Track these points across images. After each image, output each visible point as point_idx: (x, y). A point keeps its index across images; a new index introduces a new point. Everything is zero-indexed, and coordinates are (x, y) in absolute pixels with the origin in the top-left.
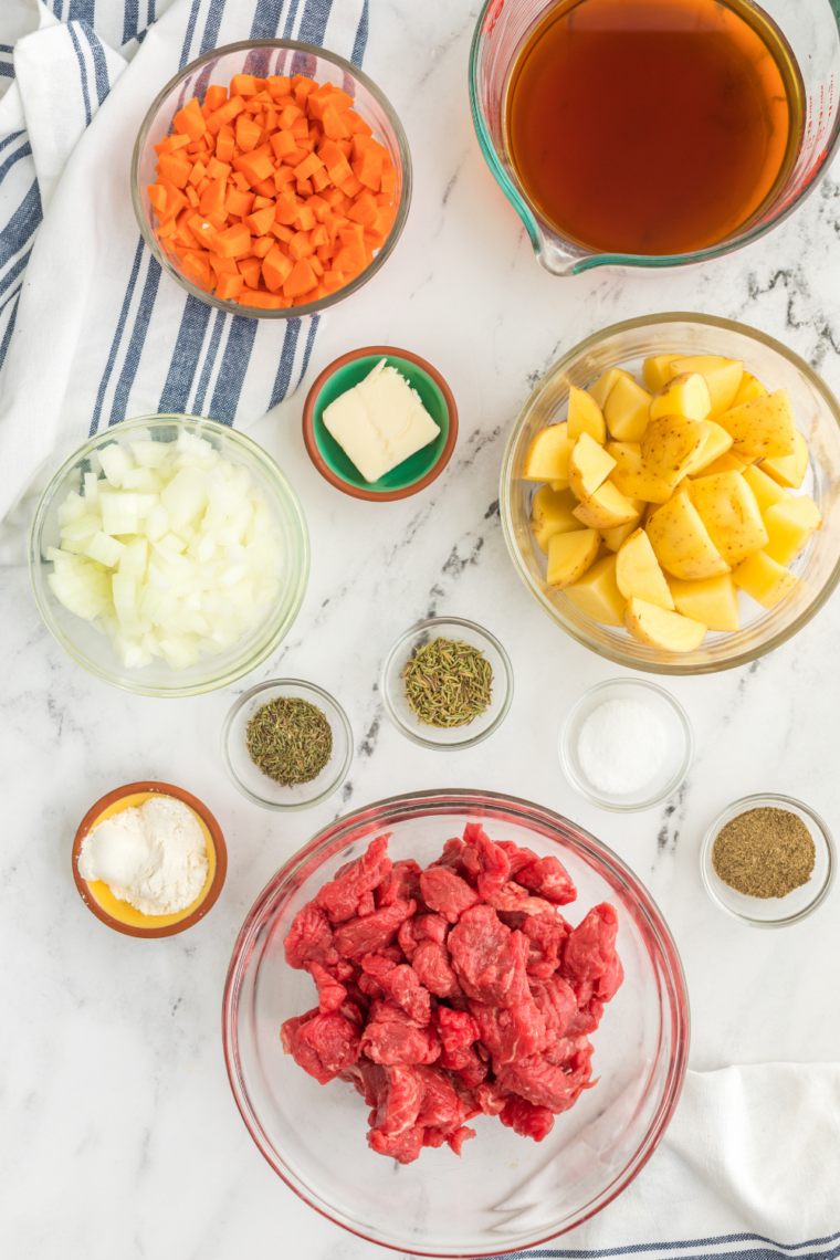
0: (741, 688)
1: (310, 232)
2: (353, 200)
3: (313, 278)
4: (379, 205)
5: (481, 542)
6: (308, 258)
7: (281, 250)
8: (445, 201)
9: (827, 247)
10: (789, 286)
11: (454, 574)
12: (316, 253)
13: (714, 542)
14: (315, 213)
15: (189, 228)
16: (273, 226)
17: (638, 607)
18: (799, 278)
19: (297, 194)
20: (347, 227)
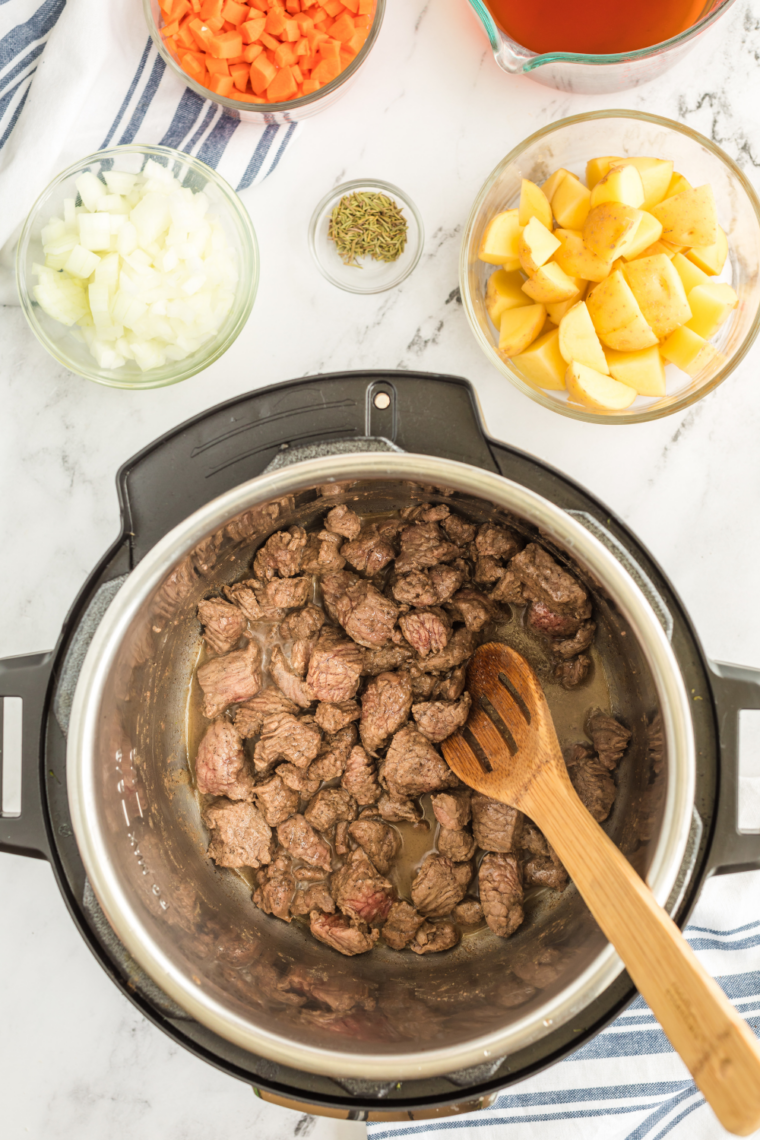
0: (664, 455)
1: (295, 43)
2: (333, 20)
3: (294, 84)
4: (356, 26)
5: (442, 325)
6: (291, 66)
7: (268, 58)
8: (417, 28)
9: (748, 74)
10: (715, 106)
11: (417, 352)
12: (298, 63)
13: (644, 315)
14: (300, 27)
15: (190, 31)
16: (262, 35)
17: (577, 369)
18: (723, 100)
19: (286, 11)
20: (326, 42)
